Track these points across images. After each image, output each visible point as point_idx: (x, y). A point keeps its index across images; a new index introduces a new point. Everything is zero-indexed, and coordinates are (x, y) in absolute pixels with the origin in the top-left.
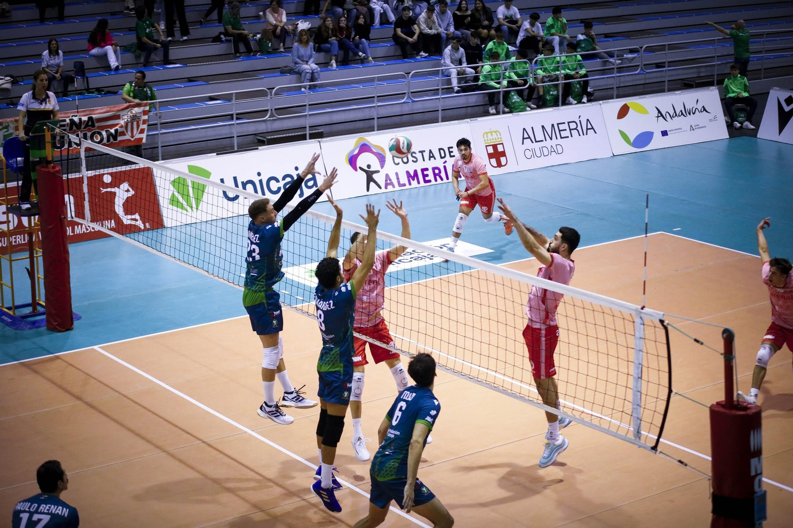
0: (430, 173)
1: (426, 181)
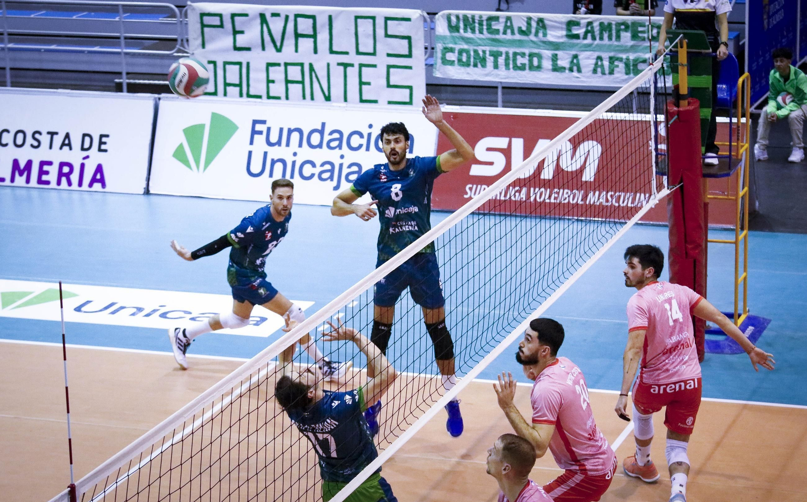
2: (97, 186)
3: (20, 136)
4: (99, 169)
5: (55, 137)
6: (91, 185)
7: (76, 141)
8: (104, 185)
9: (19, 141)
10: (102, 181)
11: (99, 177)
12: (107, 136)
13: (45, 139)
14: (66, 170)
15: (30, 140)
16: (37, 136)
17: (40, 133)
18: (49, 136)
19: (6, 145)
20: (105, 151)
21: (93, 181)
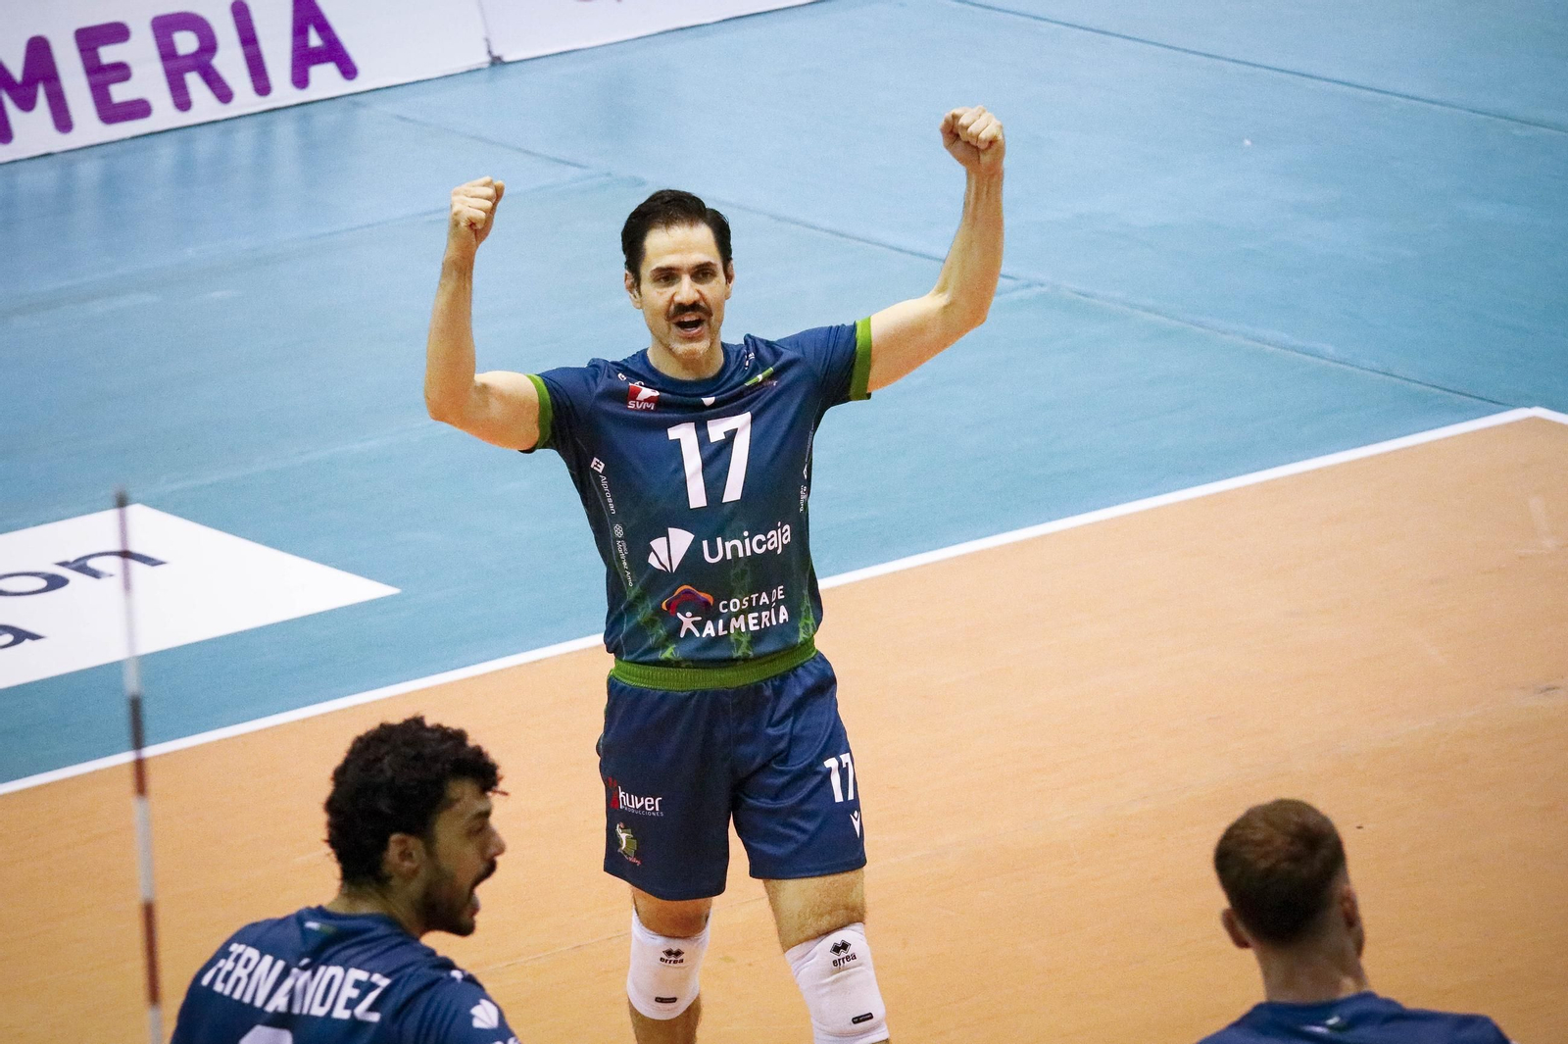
0: (140, 53)
1: (111, 113)
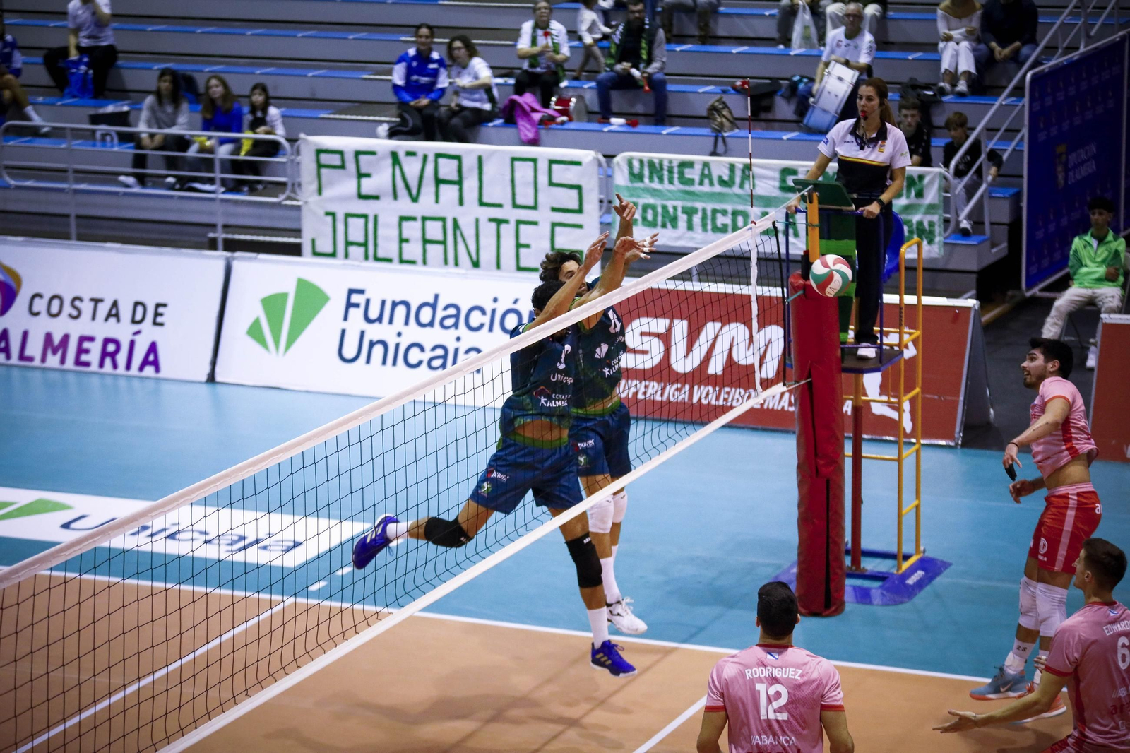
2: (149, 370)
3: (56, 303)
4: (153, 348)
5: (100, 305)
6: (141, 368)
7: (125, 311)
8: (157, 370)
9: (55, 309)
10: (156, 364)
11: (152, 358)
12: (165, 305)
13: (87, 307)
14: (111, 348)
15: (67, 309)
16: (77, 303)
17: (80, 299)
18: (92, 304)
19: (37, 314)
20: (161, 324)
21: (145, 362)
